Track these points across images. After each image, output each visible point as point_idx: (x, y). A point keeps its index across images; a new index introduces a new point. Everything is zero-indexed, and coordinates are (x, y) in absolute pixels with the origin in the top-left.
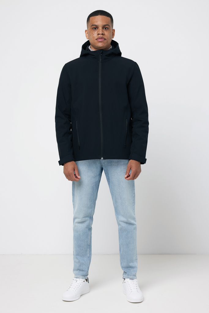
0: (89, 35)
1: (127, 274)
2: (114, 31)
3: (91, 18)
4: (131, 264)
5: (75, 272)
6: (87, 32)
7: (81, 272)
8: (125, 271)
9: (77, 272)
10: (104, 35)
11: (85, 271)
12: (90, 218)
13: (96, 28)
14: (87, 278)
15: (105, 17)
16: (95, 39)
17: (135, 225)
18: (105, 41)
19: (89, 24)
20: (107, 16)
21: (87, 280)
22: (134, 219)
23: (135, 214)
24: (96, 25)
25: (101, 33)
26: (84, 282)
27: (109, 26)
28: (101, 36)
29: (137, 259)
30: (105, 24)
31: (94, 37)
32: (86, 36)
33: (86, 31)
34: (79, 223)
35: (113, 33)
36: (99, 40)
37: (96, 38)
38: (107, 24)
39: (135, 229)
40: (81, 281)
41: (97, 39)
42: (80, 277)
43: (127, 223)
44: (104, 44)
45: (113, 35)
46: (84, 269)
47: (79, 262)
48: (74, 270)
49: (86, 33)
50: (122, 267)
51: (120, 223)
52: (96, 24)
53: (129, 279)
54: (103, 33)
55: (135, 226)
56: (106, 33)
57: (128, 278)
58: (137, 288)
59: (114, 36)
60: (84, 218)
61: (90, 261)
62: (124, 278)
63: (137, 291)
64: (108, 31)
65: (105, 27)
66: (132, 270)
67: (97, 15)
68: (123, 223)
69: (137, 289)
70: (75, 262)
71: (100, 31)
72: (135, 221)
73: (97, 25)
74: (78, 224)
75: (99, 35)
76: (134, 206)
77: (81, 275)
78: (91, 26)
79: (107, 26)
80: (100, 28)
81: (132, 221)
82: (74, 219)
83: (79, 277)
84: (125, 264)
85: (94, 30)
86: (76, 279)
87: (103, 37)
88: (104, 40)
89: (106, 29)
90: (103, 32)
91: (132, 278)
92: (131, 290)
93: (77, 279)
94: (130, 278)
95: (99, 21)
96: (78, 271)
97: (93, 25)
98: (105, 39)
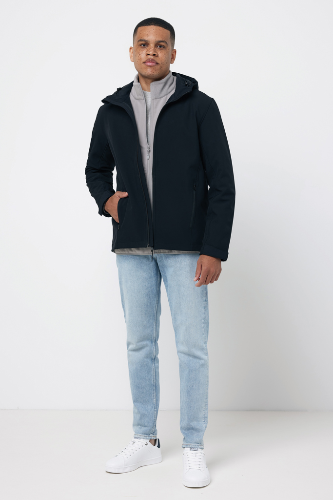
0: (134, 55)
1: (185, 440)
2: (175, 52)
3: (140, 29)
4: (194, 424)
5: (135, 428)
6: (132, 51)
7: (142, 428)
9: (138, 428)
10: (158, 56)
11: (148, 427)
12: (152, 342)
13: (145, 44)
15: (161, 28)
16: (142, 62)
18: (158, 67)
19: (136, 37)
20: (165, 28)
24: (145, 41)
25: (151, 53)
26: (147, 444)
27: (166, 43)
28: (152, 57)
29: (207, 418)
30: (160, 39)
31: (140, 59)
32: (131, 57)
33: (131, 49)
34: (134, 350)
35: (172, 55)
36: (149, 64)
37: (144, 60)
38: (163, 40)
40: (143, 442)
41: (144, 63)
42: (141, 437)
44: (154, 71)
45: (173, 58)
46: (146, 424)
47: (139, 412)
48: (134, 425)
49: (130, 51)
50: (181, 429)
51: (179, 355)
52: (146, 38)
53: (190, 449)
54: (155, 54)
55: (202, 361)
56: (161, 54)
57: (187, 446)
58: (200, 463)
59: (174, 60)
60: (140, 343)
62: (184, 446)
63: (200, 469)
64: (163, 51)
65: (159, 45)
67: (149, 25)
69: (200, 466)
71: (151, 50)
73: (147, 41)
74: (132, 352)
75: (149, 57)
77: (143, 434)
78: (138, 41)
79: (162, 44)
80: (152, 45)
82: (128, 344)
83: (139, 437)
84: (186, 423)
85: (142, 48)
86: (134, 440)
87: (155, 61)
88: (155, 65)
89: (161, 47)
90: (155, 51)
91: (193, 447)
92: (190, 467)
93: (136, 440)
94: (191, 447)
95: (152, 34)
96: (139, 426)
97: (141, 40)
98: (157, 64)
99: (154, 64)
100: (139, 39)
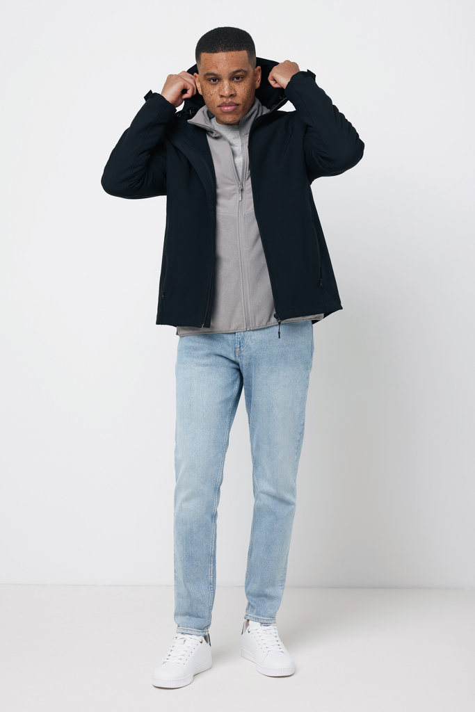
1: (255, 610)
3: (203, 56)
4: (269, 591)
5: (180, 619)
7: (193, 619)
8: (252, 603)
9: (185, 619)
10: (236, 95)
11: (203, 617)
13: (216, 79)
14: (207, 634)
15: (233, 53)
17: (294, 504)
18: (239, 110)
20: (239, 50)
21: (207, 638)
22: (292, 491)
23: (295, 480)
24: (214, 75)
25: (226, 93)
26: (201, 642)
27: (245, 72)
28: (229, 99)
30: (235, 69)
31: (213, 102)
35: (256, 75)
36: (225, 109)
37: (218, 103)
38: (240, 68)
39: (291, 514)
40: (194, 640)
42: (193, 633)
43: (274, 497)
44: (235, 116)
45: (257, 79)
46: (200, 614)
47: (189, 595)
48: (176, 615)
50: (248, 594)
51: (261, 495)
52: (215, 71)
53: (259, 624)
54: (233, 93)
55: (293, 507)
56: (239, 90)
57: (256, 620)
58: (278, 643)
61: (214, 593)
62: (248, 618)
63: (279, 650)
64: (242, 83)
65: (235, 76)
66: (268, 603)
68: (265, 496)
69: (279, 647)
70: (178, 595)
71: (225, 88)
72: (294, 496)
73: (217, 74)
76: (297, 461)
77: (195, 628)
78: (205, 76)
79: (239, 74)
80: (225, 79)
81: (288, 497)
83: (189, 632)
84: (255, 587)
85: (212, 84)
86: (183, 636)
87: (233, 103)
88: (236, 108)
89: (238, 79)
91: (265, 622)
92: (268, 649)
93: (187, 637)
94: (262, 622)
95: (222, 64)
96: (188, 617)
97: (208, 74)
98: (238, 105)
99: (233, 107)
100: (206, 73)
